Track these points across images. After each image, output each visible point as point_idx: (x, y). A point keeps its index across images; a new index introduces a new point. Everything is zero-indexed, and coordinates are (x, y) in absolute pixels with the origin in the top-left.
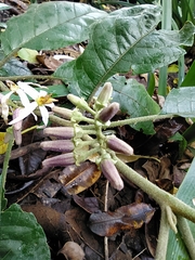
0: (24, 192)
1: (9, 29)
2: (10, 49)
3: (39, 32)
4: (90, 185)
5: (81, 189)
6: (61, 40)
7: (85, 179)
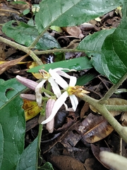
0: (54, 141)
1: (42, 10)
2: (43, 27)
3: (65, 9)
4: (104, 136)
5: (97, 139)
6: (85, 14)
7: (100, 130)
